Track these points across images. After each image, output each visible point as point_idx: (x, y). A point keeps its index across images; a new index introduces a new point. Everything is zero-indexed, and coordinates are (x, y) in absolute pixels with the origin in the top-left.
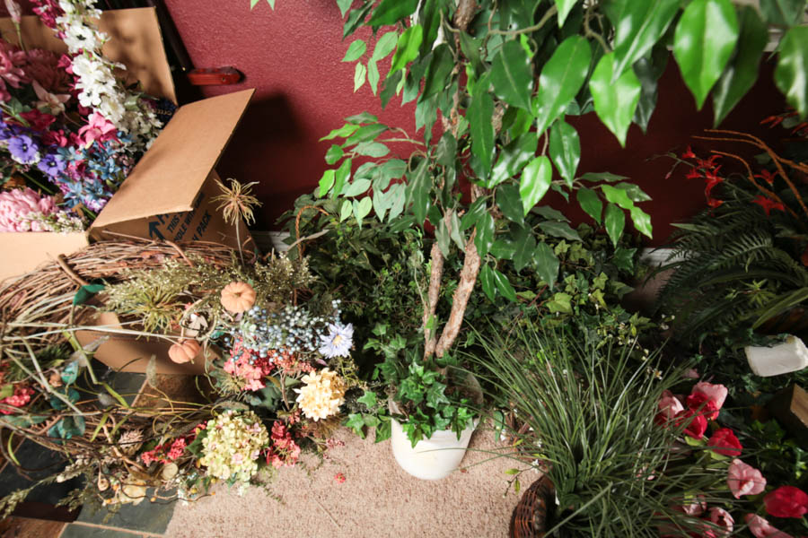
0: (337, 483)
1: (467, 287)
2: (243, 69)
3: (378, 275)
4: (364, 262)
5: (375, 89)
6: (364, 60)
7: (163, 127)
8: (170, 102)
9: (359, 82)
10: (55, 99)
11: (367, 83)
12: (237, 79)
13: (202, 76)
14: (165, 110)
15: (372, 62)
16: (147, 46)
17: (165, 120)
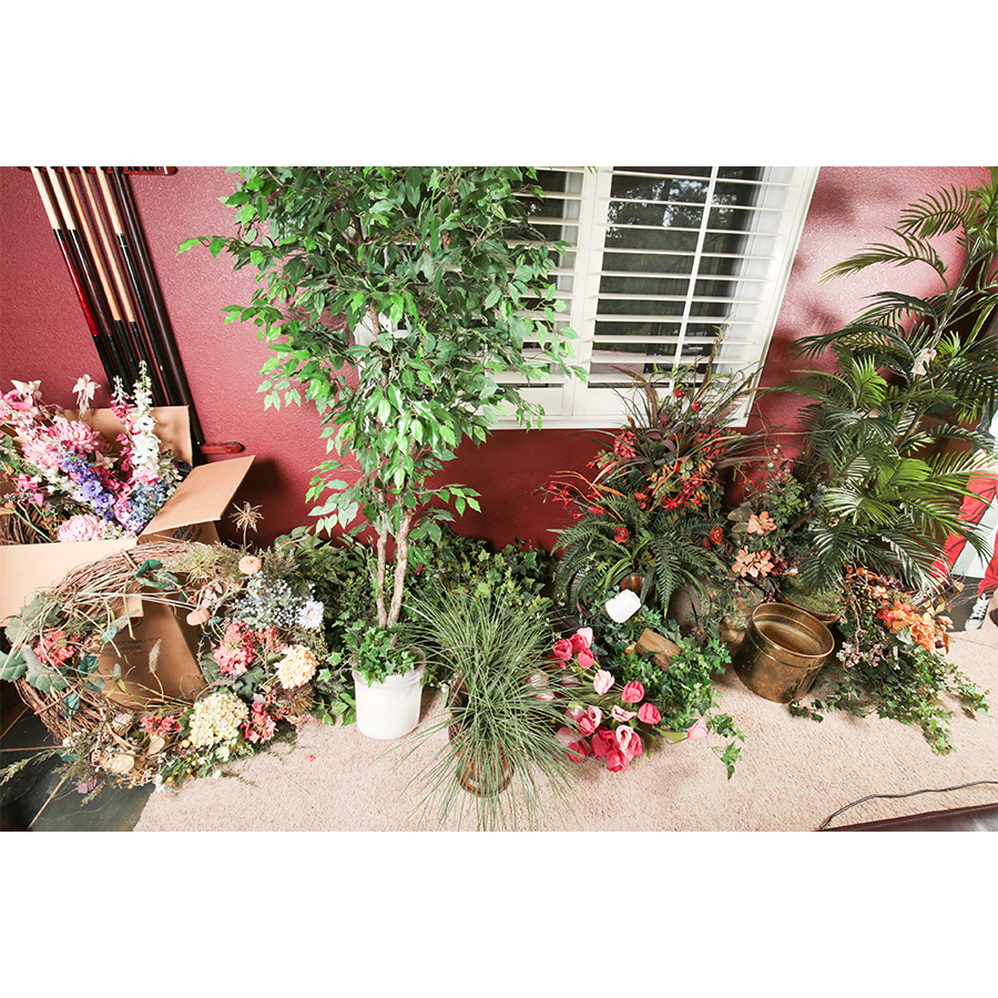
0: (307, 763)
1: (402, 566)
2: (245, 444)
3: (344, 584)
4: (333, 578)
5: (339, 452)
6: (333, 437)
7: (182, 481)
8: (188, 464)
9: (329, 448)
10: (107, 460)
11: (334, 450)
12: (240, 449)
13: (212, 447)
14: (184, 469)
15: (337, 438)
16: (177, 428)
17: (184, 475)
